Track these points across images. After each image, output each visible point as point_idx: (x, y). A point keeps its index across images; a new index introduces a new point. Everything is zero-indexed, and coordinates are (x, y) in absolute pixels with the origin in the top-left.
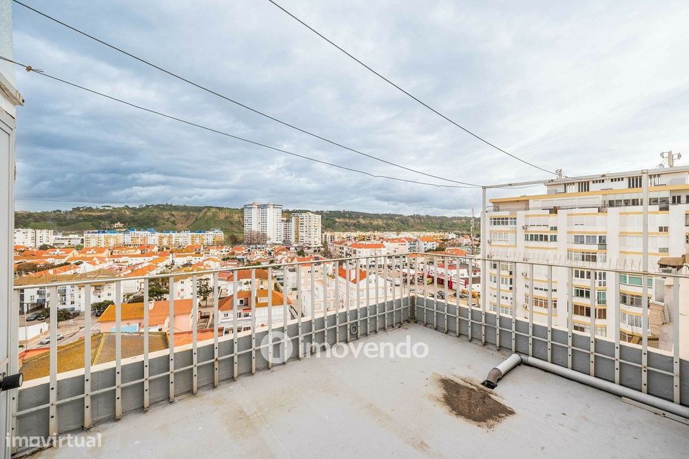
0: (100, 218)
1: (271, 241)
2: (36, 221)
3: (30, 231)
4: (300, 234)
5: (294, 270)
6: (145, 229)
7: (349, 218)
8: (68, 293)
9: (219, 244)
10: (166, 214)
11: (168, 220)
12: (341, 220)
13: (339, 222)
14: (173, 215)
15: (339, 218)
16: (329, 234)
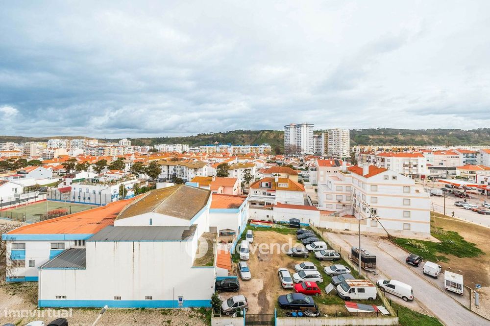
0: (208, 139)
1: (305, 152)
2: (184, 141)
3: (180, 145)
4: (329, 146)
5: (315, 170)
6: (227, 144)
7: (385, 135)
8: (184, 171)
9: (266, 153)
10: (239, 136)
11: (240, 140)
12: (375, 137)
13: (373, 139)
14: (243, 137)
15: (372, 135)
16: (358, 148)
